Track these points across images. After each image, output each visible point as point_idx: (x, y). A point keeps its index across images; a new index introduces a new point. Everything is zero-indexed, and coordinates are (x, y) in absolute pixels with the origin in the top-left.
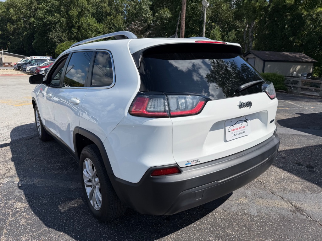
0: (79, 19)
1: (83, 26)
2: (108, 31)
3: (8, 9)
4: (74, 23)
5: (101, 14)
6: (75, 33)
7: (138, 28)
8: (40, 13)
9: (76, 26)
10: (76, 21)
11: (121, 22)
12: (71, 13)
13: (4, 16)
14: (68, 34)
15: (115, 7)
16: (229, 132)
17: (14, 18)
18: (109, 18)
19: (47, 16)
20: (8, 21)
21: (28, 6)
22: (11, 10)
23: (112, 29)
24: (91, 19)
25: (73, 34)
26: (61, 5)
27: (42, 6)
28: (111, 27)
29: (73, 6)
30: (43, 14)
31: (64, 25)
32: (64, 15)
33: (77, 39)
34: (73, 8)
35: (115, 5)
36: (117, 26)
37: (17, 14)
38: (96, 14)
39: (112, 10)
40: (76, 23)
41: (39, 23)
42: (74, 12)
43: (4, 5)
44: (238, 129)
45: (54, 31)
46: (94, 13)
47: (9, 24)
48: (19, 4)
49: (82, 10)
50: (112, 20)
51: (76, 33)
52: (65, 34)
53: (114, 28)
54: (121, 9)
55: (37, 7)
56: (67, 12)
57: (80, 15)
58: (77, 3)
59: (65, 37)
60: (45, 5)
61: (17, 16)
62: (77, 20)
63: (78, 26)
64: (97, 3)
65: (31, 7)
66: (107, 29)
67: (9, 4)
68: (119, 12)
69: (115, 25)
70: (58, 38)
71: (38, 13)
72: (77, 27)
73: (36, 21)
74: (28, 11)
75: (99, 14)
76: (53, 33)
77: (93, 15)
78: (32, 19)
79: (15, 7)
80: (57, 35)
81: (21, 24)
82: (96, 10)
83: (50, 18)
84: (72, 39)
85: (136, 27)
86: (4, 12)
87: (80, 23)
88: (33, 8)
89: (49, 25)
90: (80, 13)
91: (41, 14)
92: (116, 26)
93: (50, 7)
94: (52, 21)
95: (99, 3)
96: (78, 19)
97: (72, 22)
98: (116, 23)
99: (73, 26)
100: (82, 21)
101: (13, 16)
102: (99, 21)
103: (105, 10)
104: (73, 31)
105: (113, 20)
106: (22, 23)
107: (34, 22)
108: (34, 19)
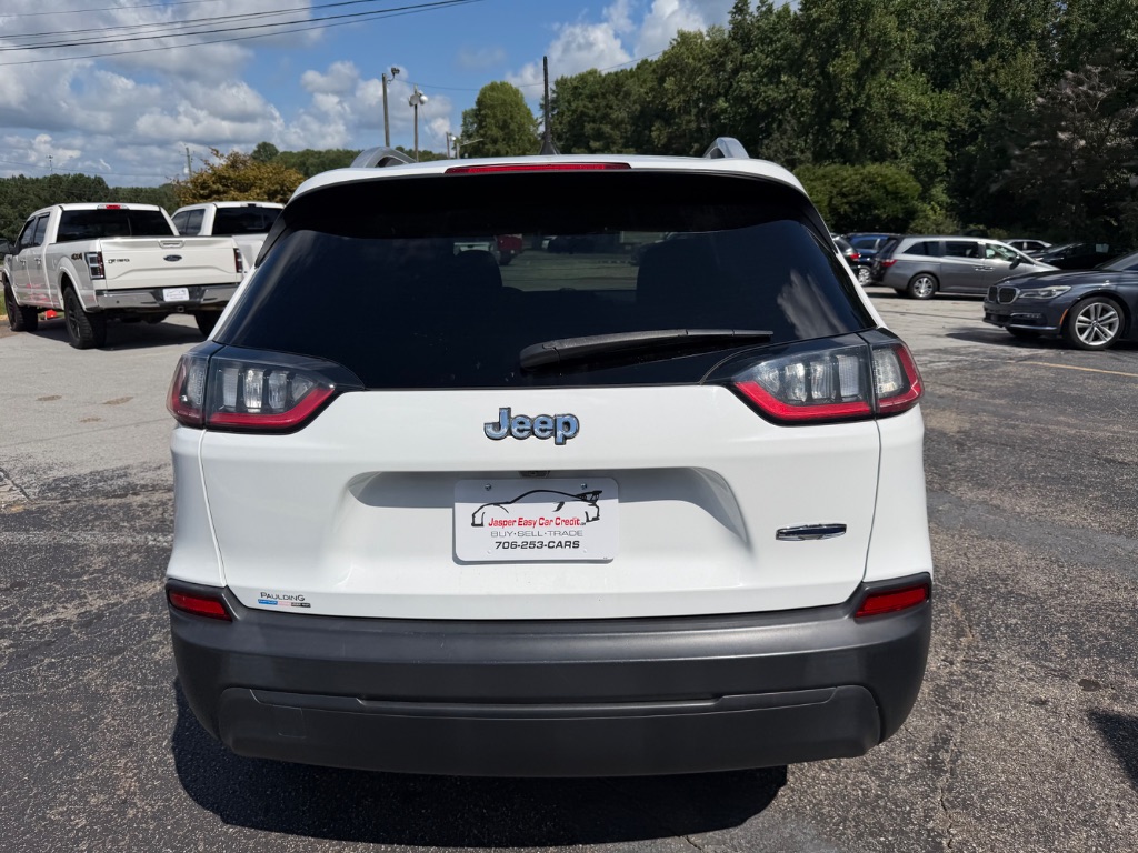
0: (861, 86)
1: (871, 107)
2: (966, 116)
3: (662, 80)
4: (842, 100)
5: (953, 55)
6: (838, 135)
7: (1091, 92)
8: (745, 81)
9: (847, 111)
10: (850, 93)
11: (1026, 76)
12: (834, 66)
13: (649, 103)
14: (816, 141)
15: (1013, 23)
16: (473, 525)
17: (674, 104)
18: (976, 69)
19: (763, 88)
20: (658, 116)
21: (715, 62)
22: (669, 84)
23: (987, 106)
24: (910, 79)
25: (832, 140)
26: (805, 45)
27: (755, 56)
28: (983, 102)
29: (844, 43)
30: (753, 82)
31: (809, 110)
32: (813, 78)
33: (843, 156)
34: (846, 49)
35: (1017, 15)
36: (1009, 95)
37: (682, 91)
38: (933, 60)
39: (1000, 35)
40: (847, 100)
41: (736, 113)
42: (845, 65)
43: (654, 71)
44: (528, 523)
45: (776, 135)
46: (926, 57)
47: (657, 125)
48: (691, 61)
49: (875, 52)
50: (989, 74)
51: (841, 133)
52: (806, 141)
53: (994, 103)
54: (1038, 26)
55: (741, 63)
56: (823, 65)
57: (868, 68)
58: (862, 29)
59: (802, 152)
60: (762, 52)
61: (682, 97)
62: (852, 88)
63: (852, 110)
64: (943, 16)
65: (723, 64)
66: (965, 109)
67: (667, 65)
68: (1029, 38)
69: (1002, 90)
70: (787, 157)
71: (738, 83)
72: (851, 113)
73: (731, 106)
74: (712, 80)
75: (945, 56)
76: (772, 140)
77: (920, 63)
78: (722, 103)
79: (682, 72)
80: (785, 146)
81: (690, 122)
82: (935, 44)
83: (770, 93)
84: (829, 156)
85: (1084, 88)
86: (652, 89)
87: (863, 98)
88: (730, 66)
89: (765, 115)
90: (866, 63)
91: (747, 82)
92: (1003, 95)
93: (778, 58)
94: (778, 101)
95: (952, 16)
96: (857, 87)
97: (836, 98)
98: (1007, 84)
99: (836, 113)
100: (870, 90)
101: (670, 100)
102: (941, 82)
103: (969, 38)
104: (832, 127)
105: (995, 71)
106: (693, 118)
107: (724, 111)
108: (727, 101)
